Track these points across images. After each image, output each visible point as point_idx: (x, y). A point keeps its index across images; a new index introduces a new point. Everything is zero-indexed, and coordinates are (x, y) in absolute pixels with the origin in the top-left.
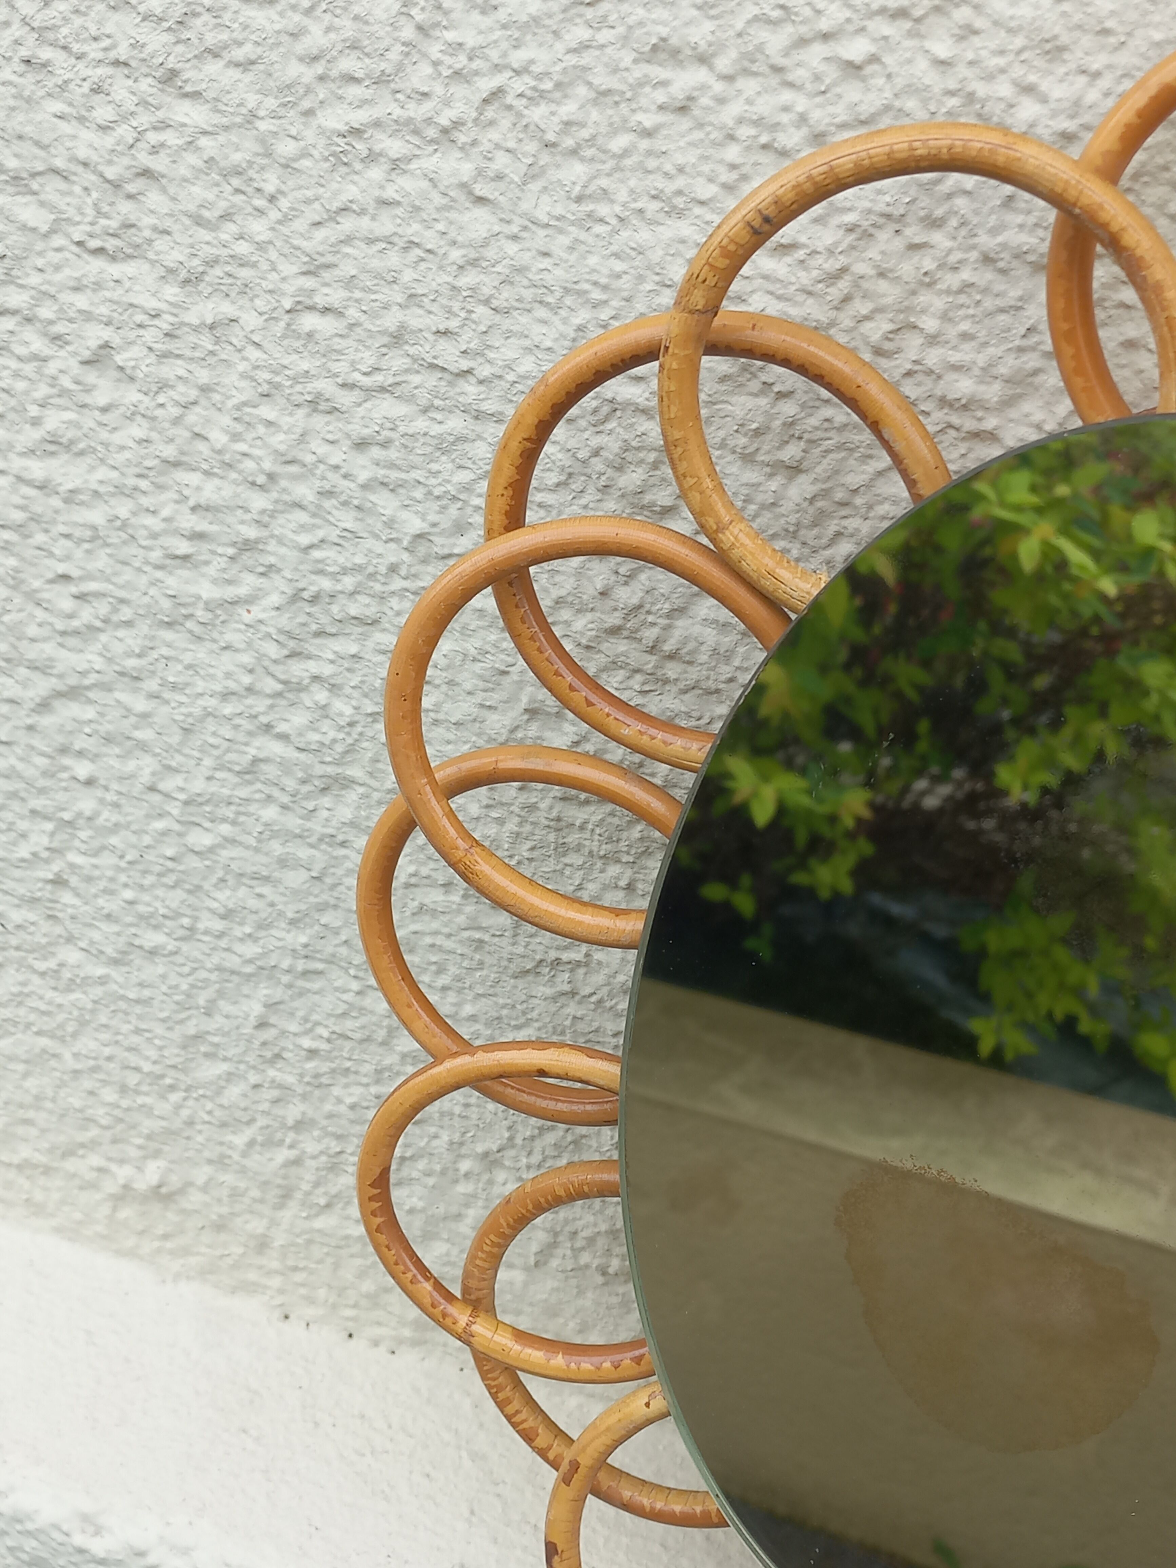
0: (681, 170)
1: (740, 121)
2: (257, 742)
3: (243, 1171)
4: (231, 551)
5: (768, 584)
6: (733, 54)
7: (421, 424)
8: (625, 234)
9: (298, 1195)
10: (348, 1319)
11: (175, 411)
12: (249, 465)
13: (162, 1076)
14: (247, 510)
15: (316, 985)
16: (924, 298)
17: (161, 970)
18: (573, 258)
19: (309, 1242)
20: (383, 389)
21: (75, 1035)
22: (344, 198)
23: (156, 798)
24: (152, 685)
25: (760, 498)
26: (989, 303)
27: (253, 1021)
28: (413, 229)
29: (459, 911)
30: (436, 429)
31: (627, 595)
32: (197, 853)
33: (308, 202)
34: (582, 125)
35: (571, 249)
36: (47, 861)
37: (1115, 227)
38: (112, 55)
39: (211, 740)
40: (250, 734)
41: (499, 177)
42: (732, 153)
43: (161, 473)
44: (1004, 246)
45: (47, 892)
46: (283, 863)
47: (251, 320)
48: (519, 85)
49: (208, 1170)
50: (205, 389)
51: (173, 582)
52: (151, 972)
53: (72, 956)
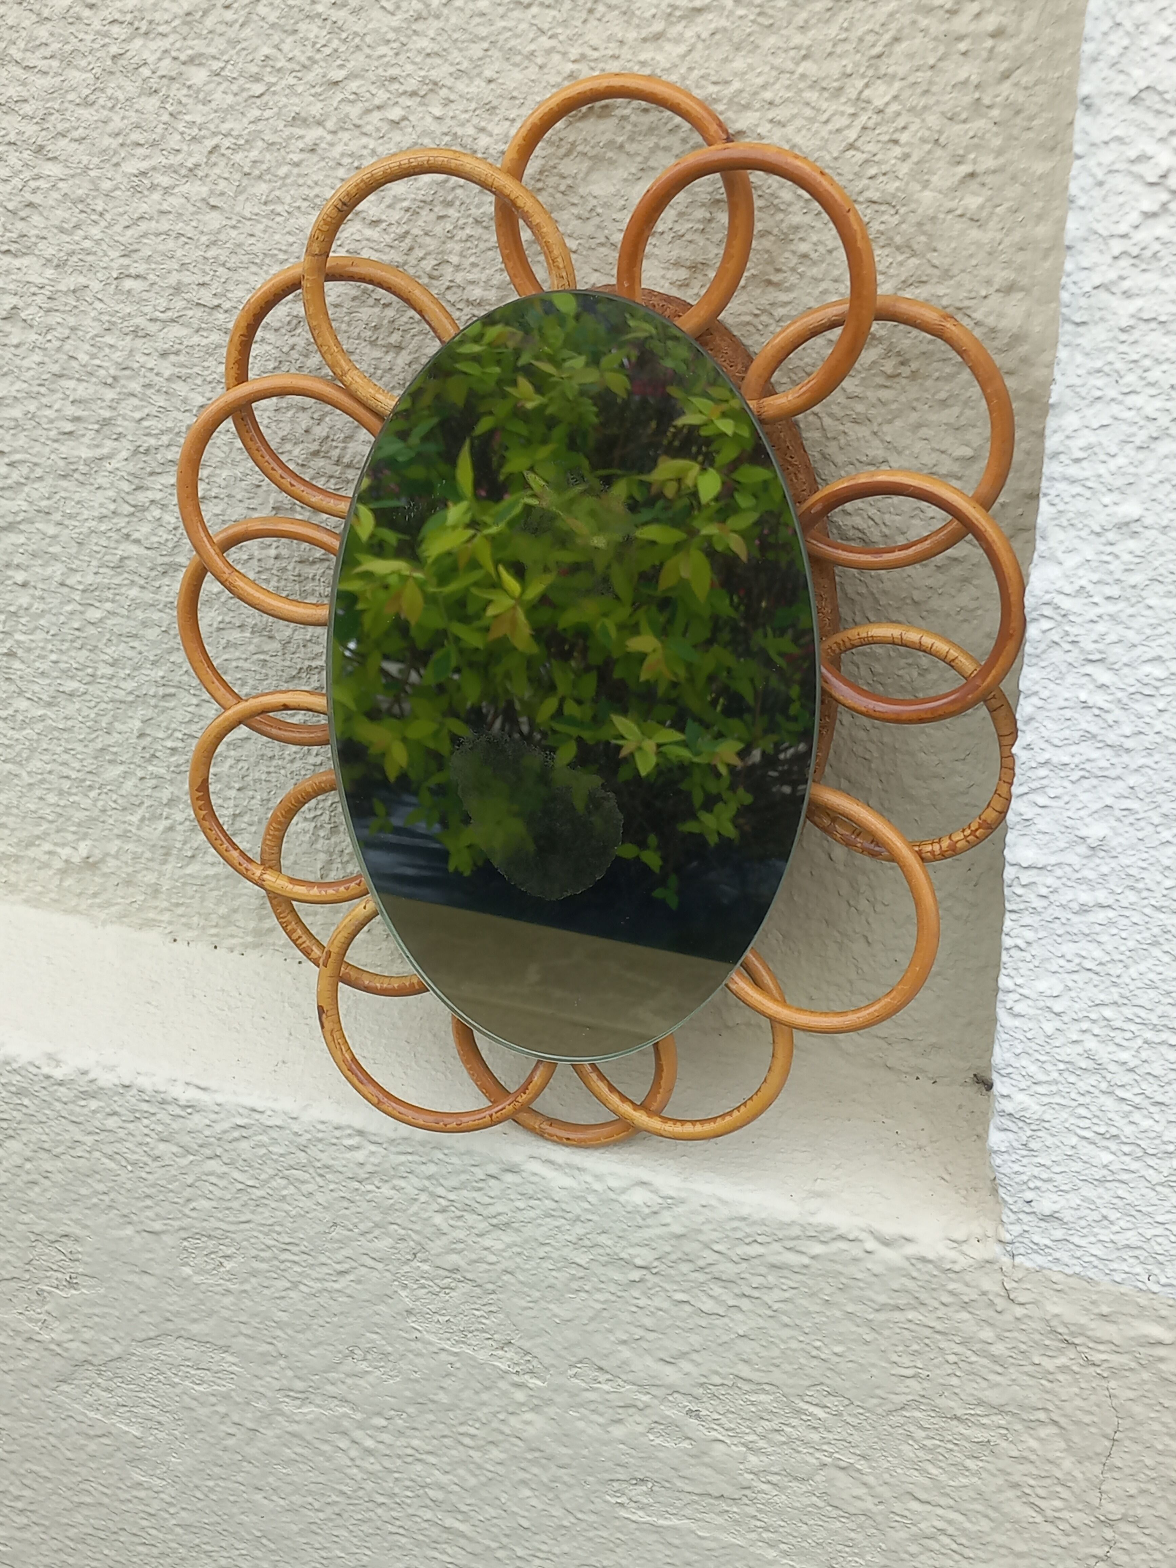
0: (316, 183)
1: (343, 155)
2: (122, 547)
3: (139, 840)
4: (96, 427)
5: (372, 403)
6: (334, 119)
7: (196, 339)
8: (292, 221)
9: (175, 852)
10: (213, 935)
11: (58, 344)
12: (102, 372)
13: (84, 780)
14: (103, 400)
15: (171, 704)
16: (450, 245)
17: (77, 706)
18: (266, 236)
19: (185, 884)
20: (173, 321)
21: (28, 759)
22: (141, 211)
23: (65, 590)
24: (57, 516)
25: (382, 366)
26: (483, 246)
27: (136, 733)
28: (179, 226)
29: (250, 643)
30: (204, 342)
31: (320, 431)
32: (92, 624)
33: (121, 215)
34: (262, 162)
35: (265, 231)
37: (512, 197)
38: (7, 139)
39: (96, 548)
40: (118, 541)
41: (222, 194)
43: (53, 383)
44: (483, 213)
46: (144, 624)
47: (96, 286)
48: (227, 142)
49: (118, 842)
50: (73, 329)
51: (64, 450)
52: (71, 708)
53: (22, 704)
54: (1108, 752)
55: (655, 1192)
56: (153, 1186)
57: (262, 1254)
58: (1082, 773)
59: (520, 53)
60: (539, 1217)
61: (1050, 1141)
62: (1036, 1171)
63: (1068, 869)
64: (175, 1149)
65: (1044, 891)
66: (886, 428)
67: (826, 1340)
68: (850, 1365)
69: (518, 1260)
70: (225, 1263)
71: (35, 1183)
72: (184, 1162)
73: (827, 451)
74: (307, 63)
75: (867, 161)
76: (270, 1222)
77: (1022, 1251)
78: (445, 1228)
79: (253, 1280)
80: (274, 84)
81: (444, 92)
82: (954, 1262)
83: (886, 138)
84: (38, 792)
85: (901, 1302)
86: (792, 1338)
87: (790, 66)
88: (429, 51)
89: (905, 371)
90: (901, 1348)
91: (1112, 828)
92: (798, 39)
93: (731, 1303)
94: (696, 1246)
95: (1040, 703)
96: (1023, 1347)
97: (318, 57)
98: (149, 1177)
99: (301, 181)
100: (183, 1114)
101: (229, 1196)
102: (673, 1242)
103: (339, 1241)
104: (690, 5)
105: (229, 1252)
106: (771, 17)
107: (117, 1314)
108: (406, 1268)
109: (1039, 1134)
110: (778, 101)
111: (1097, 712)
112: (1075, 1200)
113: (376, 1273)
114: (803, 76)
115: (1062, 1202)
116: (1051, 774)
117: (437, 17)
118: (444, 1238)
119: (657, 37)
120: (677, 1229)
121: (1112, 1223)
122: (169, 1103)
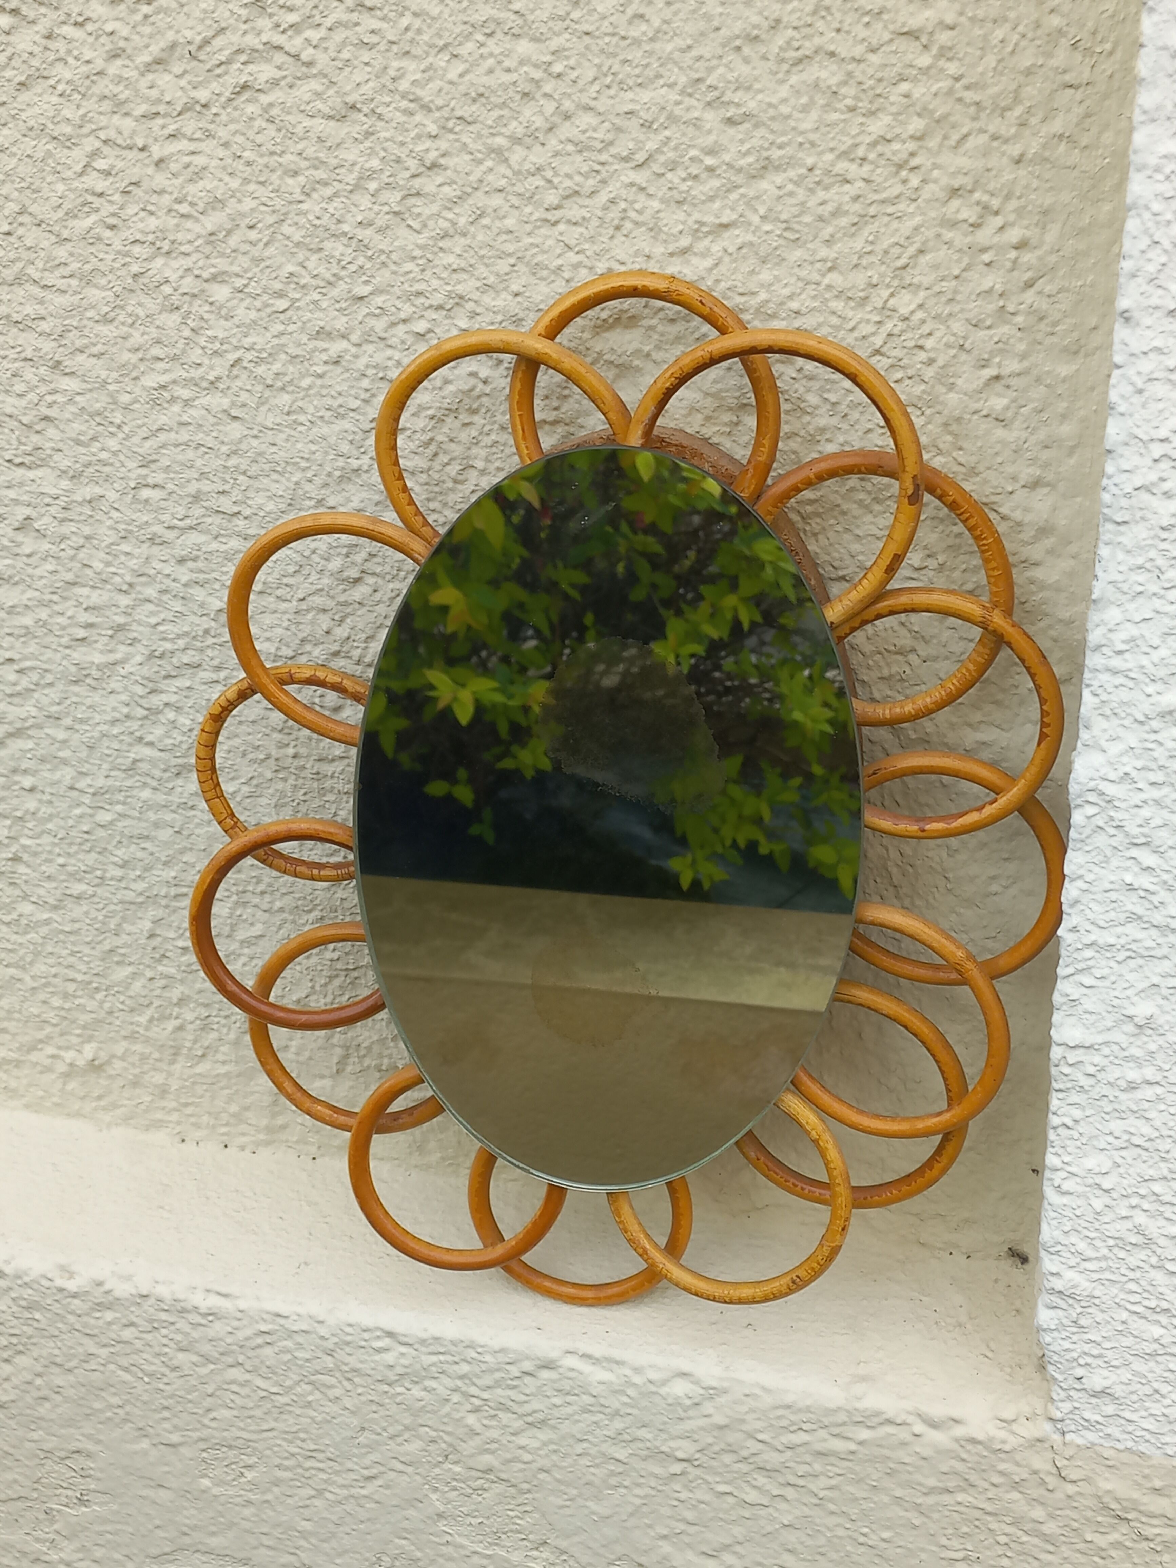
0: (340, 394)
1: (367, 366)
2: (135, 749)
4: (110, 632)
6: (359, 333)
7: (215, 545)
8: (315, 430)
9: (185, 1051)
10: (223, 1134)
11: (71, 552)
12: (117, 579)
13: (90, 983)
14: (118, 607)
16: (475, 451)
17: (85, 908)
18: (288, 445)
19: (194, 1083)
20: (191, 528)
21: (31, 963)
22: (160, 423)
23: (75, 794)
24: (68, 721)
27: (146, 934)
28: (199, 437)
30: (223, 548)
31: (341, 632)
32: (102, 826)
33: (139, 427)
34: (285, 374)
35: (287, 440)
36: (7, 846)
38: (23, 355)
39: (107, 752)
40: (130, 745)
41: (244, 405)
42: (365, 383)
43: (65, 590)
45: (9, 867)
46: (156, 825)
47: (112, 495)
48: (249, 356)
49: (125, 1044)
50: (87, 538)
51: (77, 655)
52: (78, 911)
53: (26, 908)
54: (1154, 933)
55: (697, 1383)
56: (172, 1396)
57: (286, 1463)
58: (1128, 953)
59: (547, 268)
60: (575, 1413)
61: (1100, 1317)
62: (1087, 1348)
63: (1115, 1048)
64: (195, 1358)
65: (1091, 1070)
67: (874, 1526)
68: (898, 1550)
69: (555, 1457)
70: (247, 1474)
71: (45, 1399)
72: (203, 1371)
74: (332, 279)
75: (892, 366)
76: (294, 1429)
77: (1073, 1428)
78: (478, 1428)
79: (276, 1490)
80: (298, 300)
81: (470, 306)
82: (1004, 1442)
83: (911, 344)
84: (42, 996)
85: (951, 1484)
86: (838, 1525)
87: (816, 277)
88: (455, 266)
89: (932, 563)
90: (950, 1531)
91: (1159, 1006)
92: (824, 252)
93: (775, 1493)
94: (739, 1436)
95: (1085, 886)
96: (1075, 1525)
97: (343, 273)
98: (167, 1388)
99: (324, 392)
100: (203, 1322)
101: (251, 1405)
102: (715, 1433)
103: (367, 1446)
104: (717, 221)
105: (250, 1461)
106: (797, 231)
107: (130, 1530)
108: (437, 1471)
109: (1089, 1310)
110: (804, 310)
111: (1143, 894)
112: (1126, 1375)
113: (405, 1478)
114: (829, 287)
115: (1113, 1378)
116: (1097, 955)
117: (464, 235)
118: (477, 1438)
119: (684, 251)
120: (720, 1420)
121: (1163, 1396)
122: (188, 1312)
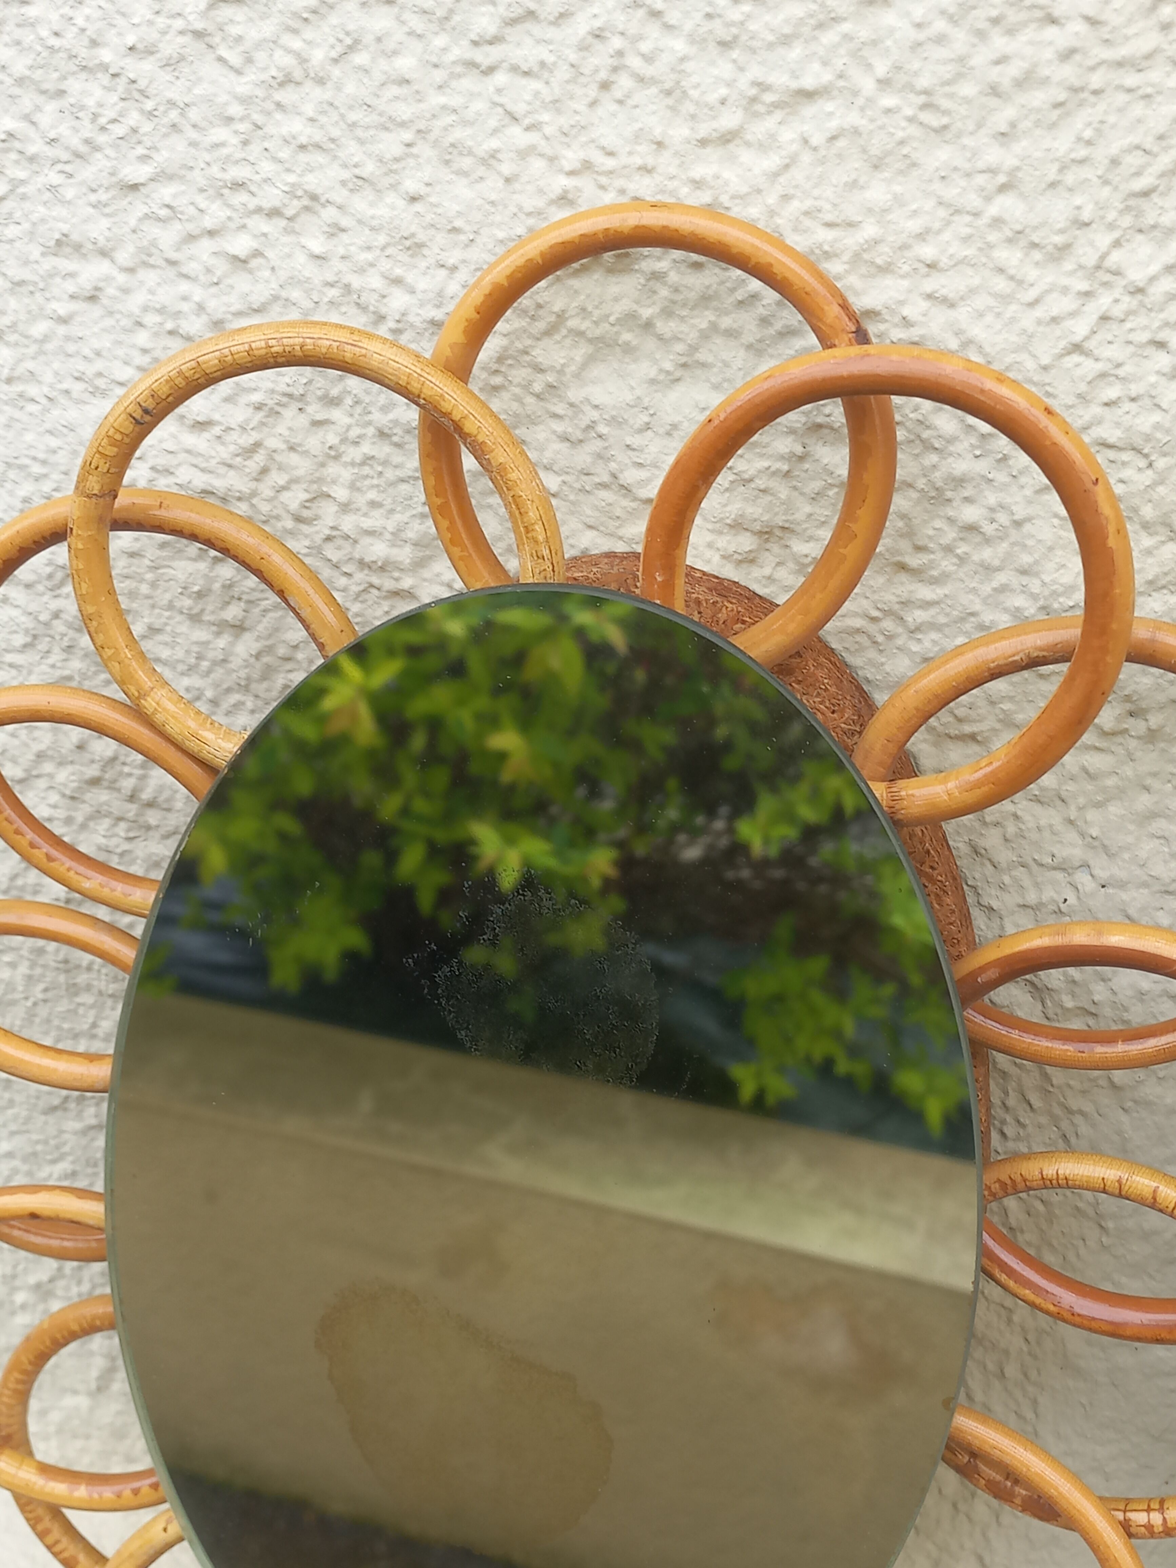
0: (98, 354)
1: (146, 309)
5: (192, 745)
6: (131, 249)
8: (56, 412)
16: (332, 469)
18: (10, 435)
25: (211, 655)
26: (390, 474)
35: (8, 426)
42: (142, 338)
44: (396, 422)
59: (470, 153)
66: (1091, 815)
73: (982, 843)
74: (83, 149)
75: (1103, 375)
80: (23, 182)
81: (329, 214)
83: (1144, 337)
87: (974, 201)
88: (303, 140)
89: (1138, 726)
92: (993, 155)
97: (102, 139)
99: (71, 348)
104: (794, 85)
106: (946, 112)
110: (944, 261)
114: (997, 222)
117: (321, 81)
119: (727, 138)
